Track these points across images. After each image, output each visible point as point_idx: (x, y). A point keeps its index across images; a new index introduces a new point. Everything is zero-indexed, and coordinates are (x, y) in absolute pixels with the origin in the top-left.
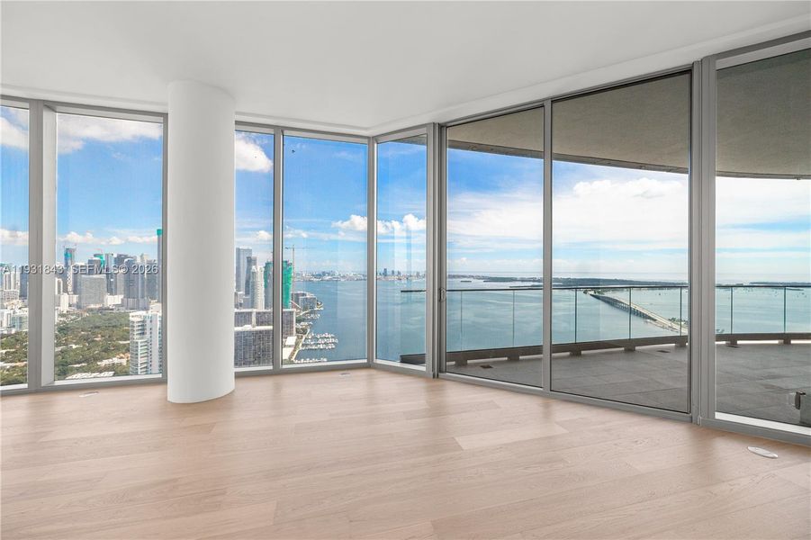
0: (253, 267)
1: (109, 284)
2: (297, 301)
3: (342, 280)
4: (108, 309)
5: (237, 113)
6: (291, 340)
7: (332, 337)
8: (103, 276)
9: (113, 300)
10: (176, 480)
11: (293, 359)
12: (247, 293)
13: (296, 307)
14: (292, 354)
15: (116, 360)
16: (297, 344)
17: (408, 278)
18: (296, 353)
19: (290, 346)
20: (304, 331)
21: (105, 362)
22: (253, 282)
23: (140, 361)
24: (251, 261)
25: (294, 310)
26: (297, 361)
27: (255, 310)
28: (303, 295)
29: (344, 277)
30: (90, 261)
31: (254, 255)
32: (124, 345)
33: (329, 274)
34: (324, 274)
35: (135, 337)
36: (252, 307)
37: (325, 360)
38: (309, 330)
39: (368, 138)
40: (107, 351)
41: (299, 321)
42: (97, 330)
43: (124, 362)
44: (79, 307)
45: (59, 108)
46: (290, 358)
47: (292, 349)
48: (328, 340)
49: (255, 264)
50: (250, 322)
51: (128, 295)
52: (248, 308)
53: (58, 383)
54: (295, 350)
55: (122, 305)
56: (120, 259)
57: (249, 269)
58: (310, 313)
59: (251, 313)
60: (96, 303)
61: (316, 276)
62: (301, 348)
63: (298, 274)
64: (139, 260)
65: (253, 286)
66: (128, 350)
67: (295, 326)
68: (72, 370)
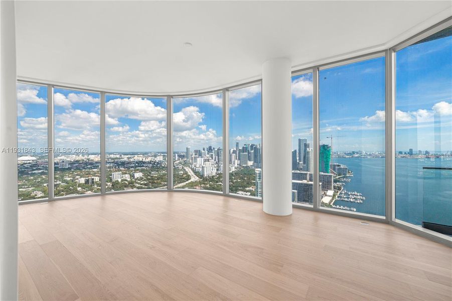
0: (308, 149)
1: (249, 156)
2: (334, 169)
3: (369, 157)
4: (248, 167)
5: (292, 67)
6: (330, 192)
7: (360, 195)
8: (247, 153)
9: (250, 163)
10: (263, 249)
11: (332, 204)
12: (304, 163)
13: (333, 173)
14: (331, 201)
15: (251, 188)
16: (334, 196)
17: (437, 157)
18: (334, 201)
19: (330, 196)
20: (339, 189)
21: (247, 189)
22: (308, 157)
23: (259, 190)
24: (306, 146)
25: (333, 175)
26: (334, 206)
27: (309, 173)
28: (338, 166)
29: (370, 155)
30: (243, 147)
31: (308, 142)
32: (254, 183)
33: (357, 153)
34: (354, 153)
35: (258, 180)
36: (307, 171)
37: (355, 210)
38: (342, 188)
39: (386, 51)
40: (249, 184)
41: (335, 181)
42: (245, 175)
43: (254, 189)
44: (240, 165)
45: (230, 89)
46: (330, 203)
47: (331, 198)
48: (357, 197)
49: (309, 147)
50: (306, 179)
51: (255, 162)
52: (305, 171)
53: (230, 194)
54: (333, 199)
55: (253, 166)
56: (252, 146)
57: (305, 150)
58: (343, 177)
59: (306, 174)
60: (245, 164)
61: (348, 154)
62: (337, 199)
63: (335, 153)
64: (258, 147)
65: (307, 159)
66: (255, 185)
67: (333, 184)
68: (238, 189)
